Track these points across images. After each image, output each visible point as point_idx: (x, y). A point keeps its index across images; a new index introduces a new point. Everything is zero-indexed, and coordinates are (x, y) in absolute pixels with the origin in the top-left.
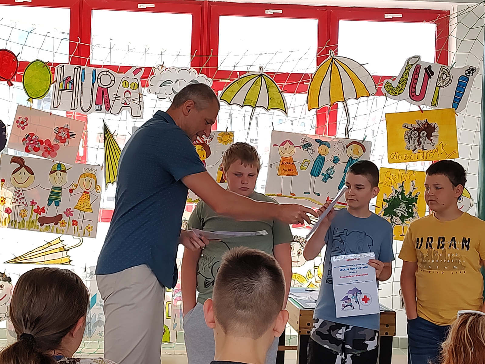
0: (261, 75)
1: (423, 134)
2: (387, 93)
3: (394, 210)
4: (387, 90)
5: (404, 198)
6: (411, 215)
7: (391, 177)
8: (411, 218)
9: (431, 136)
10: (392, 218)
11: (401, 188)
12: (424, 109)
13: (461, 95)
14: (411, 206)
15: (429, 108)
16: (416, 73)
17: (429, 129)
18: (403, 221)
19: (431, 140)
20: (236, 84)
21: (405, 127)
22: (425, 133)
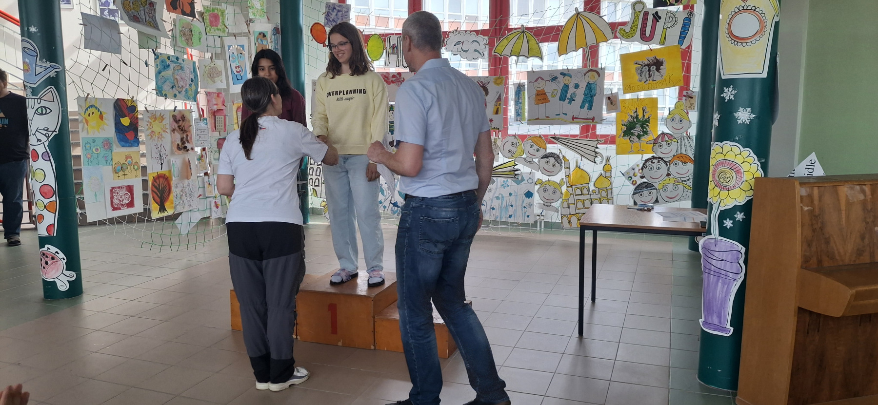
0: (523, 32)
1: (653, 68)
2: (621, 37)
3: (632, 131)
4: (622, 34)
5: (638, 120)
6: (646, 133)
7: (626, 106)
8: (646, 136)
9: (660, 69)
10: (630, 137)
11: (636, 113)
12: (653, 48)
13: (685, 33)
14: (645, 126)
15: (658, 47)
16: (645, 19)
17: (658, 64)
18: (639, 139)
19: (660, 72)
20: (505, 40)
21: (636, 63)
22: (655, 67)
